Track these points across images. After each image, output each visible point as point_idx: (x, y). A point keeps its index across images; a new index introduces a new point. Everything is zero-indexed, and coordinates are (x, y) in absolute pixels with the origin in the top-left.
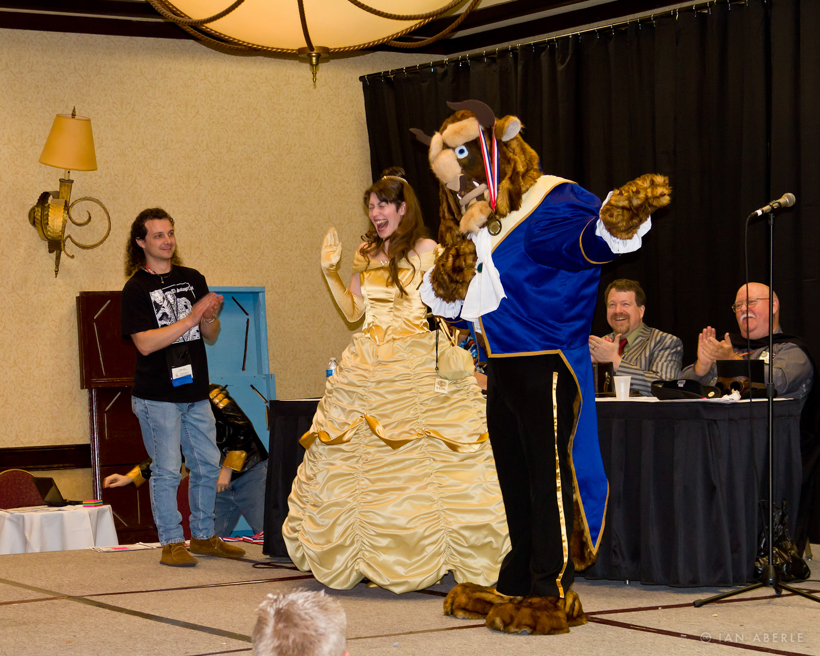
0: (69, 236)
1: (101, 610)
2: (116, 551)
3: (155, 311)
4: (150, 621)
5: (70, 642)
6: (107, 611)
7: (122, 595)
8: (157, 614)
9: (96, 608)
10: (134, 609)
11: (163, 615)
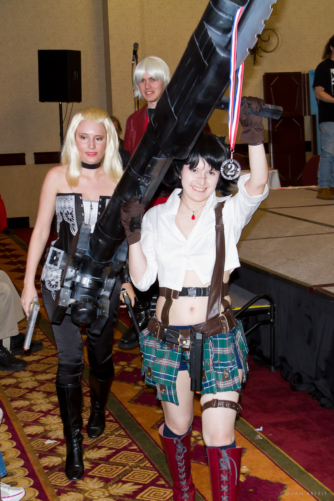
0: (260, 47)
1: (273, 214)
2: (280, 190)
3: (332, 77)
4: (294, 219)
5: (260, 228)
6: (276, 215)
7: (283, 209)
8: (298, 217)
9: (271, 214)
10: (288, 215)
11: (300, 217)
